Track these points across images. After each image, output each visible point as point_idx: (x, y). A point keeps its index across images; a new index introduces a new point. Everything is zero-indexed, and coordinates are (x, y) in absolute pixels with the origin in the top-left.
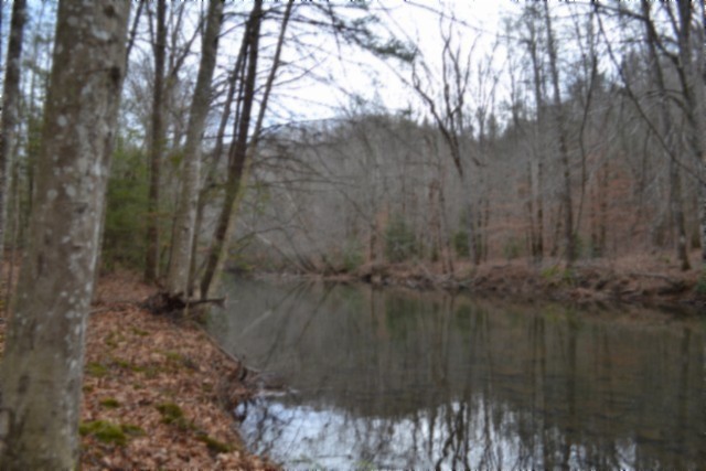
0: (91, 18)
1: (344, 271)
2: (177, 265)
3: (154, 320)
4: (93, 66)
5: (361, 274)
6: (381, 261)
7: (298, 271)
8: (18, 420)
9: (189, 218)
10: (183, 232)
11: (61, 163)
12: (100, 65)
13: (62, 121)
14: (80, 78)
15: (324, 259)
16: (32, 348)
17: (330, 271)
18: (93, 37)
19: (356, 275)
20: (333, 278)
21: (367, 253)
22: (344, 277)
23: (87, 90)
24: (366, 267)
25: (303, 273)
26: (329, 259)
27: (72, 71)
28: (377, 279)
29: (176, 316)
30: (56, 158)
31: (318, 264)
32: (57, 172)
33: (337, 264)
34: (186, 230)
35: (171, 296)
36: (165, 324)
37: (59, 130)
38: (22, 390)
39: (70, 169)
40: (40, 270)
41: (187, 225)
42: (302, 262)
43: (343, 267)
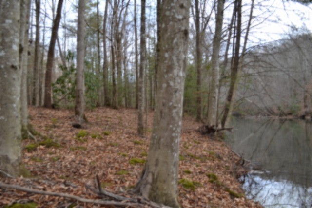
0: (174, 11)
1: (290, 114)
2: (211, 113)
3: (202, 137)
4: (177, 31)
5: (299, 116)
6: (310, 109)
7: (266, 115)
8: (155, 177)
9: (215, 92)
10: (213, 99)
11: (167, 72)
12: (180, 29)
13: (167, 55)
14: (172, 36)
15: (279, 109)
17: (282, 114)
18: (176, 18)
19: (297, 116)
20: (284, 117)
21: (302, 105)
22: (290, 117)
23: (175, 41)
24: (302, 112)
25: (268, 115)
26: (282, 108)
27: (169, 34)
28: (308, 118)
29: (212, 136)
30: (165, 71)
31: (276, 111)
32: (166, 76)
33: (286, 111)
34: (214, 98)
35: (209, 127)
36: (207, 139)
37: (166, 59)
38: (156, 165)
39: (170, 75)
40: (161, 117)
41: (214, 96)
42: (268, 110)
43: (289, 113)
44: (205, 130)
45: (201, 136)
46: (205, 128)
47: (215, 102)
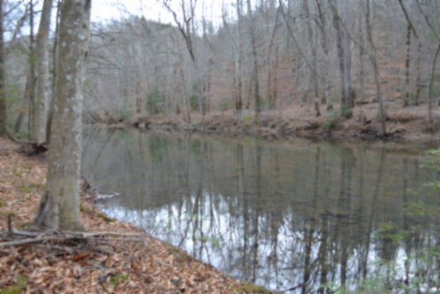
0: (78, 30)
1: (121, 121)
2: (39, 126)
3: (29, 160)
4: (80, 52)
5: (132, 123)
6: (144, 114)
7: (90, 122)
8: (62, 207)
9: (44, 97)
10: (41, 106)
11: (70, 96)
12: (82, 51)
13: (69, 77)
14: (75, 58)
15: (107, 114)
16: (63, 176)
17: (111, 121)
18: (79, 39)
19: (129, 123)
20: (114, 125)
21: (134, 109)
22: (121, 125)
23: (78, 63)
24: (135, 118)
25: (93, 123)
26: (110, 114)
27: (71, 55)
28: (142, 125)
29: (44, 157)
30: (67, 94)
31: (102, 116)
32: (68, 100)
33: (116, 117)
34: (43, 104)
35: (38, 145)
36: (37, 162)
37: (68, 81)
38: (61, 194)
39: (73, 99)
40: (64, 143)
41: (43, 102)
42: (93, 117)
43: (120, 118)
44: (30, 149)
45: (26, 158)
46: (31, 147)
47: (44, 110)
